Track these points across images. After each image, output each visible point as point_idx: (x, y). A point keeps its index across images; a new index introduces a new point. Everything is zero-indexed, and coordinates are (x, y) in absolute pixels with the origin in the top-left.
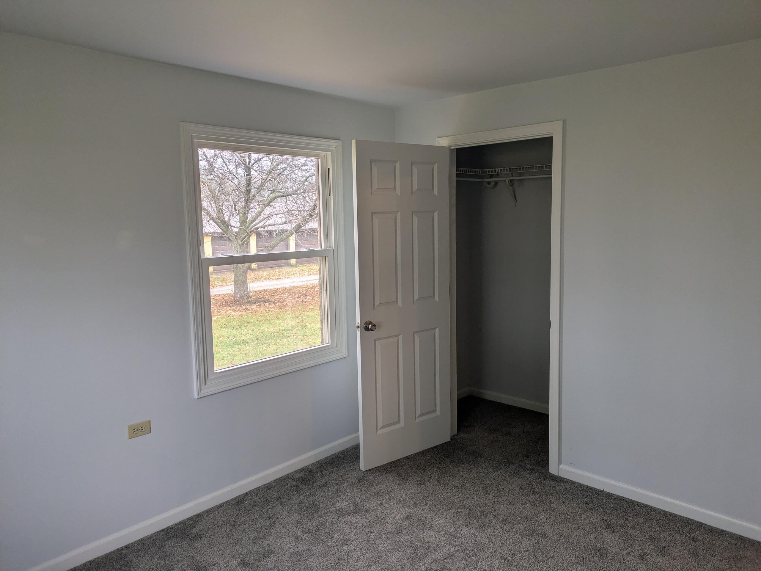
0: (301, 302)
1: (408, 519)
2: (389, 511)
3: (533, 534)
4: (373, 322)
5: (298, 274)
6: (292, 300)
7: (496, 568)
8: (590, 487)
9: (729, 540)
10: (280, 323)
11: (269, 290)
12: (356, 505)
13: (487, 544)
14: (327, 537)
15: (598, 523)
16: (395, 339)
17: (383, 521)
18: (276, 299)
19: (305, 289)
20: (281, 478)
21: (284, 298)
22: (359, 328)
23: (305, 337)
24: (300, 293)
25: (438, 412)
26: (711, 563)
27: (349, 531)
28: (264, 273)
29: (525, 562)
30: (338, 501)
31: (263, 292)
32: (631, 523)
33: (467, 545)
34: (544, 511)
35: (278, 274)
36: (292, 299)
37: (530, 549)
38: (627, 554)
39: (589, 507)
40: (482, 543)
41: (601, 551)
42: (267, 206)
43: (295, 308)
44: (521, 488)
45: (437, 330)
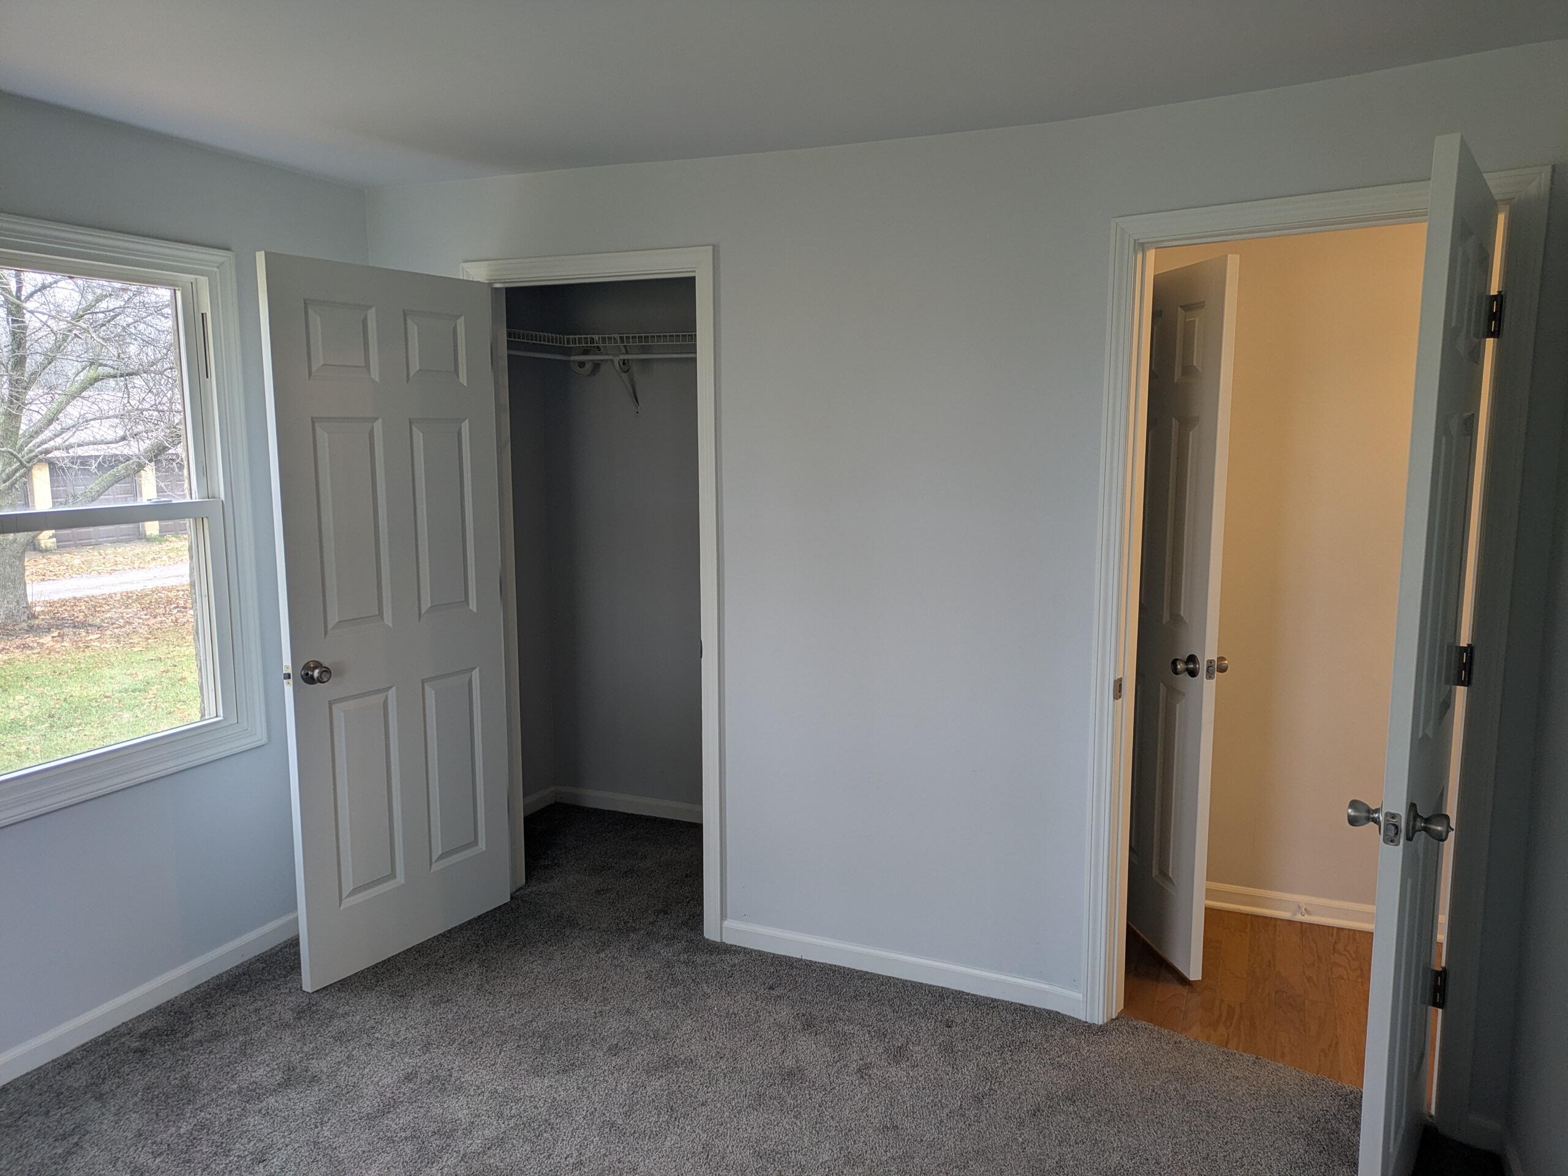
0: (172, 624)
1: (410, 1081)
2: (367, 1070)
3: (668, 1064)
4: (325, 664)
5: (167, 559)
6: (149, 619)
7: (592, 1147)
8: (779, 955)
9: (1004, 1014)
10: (114, 674)
11: (86, 599)
12: (291, 1069)
13: (577, 1101)
14: (215, 1153)
15: (789, 1023)
16: (379, 699)
17: (351, 1094)
18: (106, 618)
19: (182, 593)
20: (101, 1039)
21: (128, 616)
22: (289, 678)
23: (178, 705)
24: (169, 602)
25: (482, 845)
26: (974, 1061)
27: (270, 1131)
28: (76, 559)
29: (650, 1123)
30: (245, 1069)
31: (72, 604)
32: (847, 1012)
33: (536, 1112)
34: (692, 1016)
35: (112, 561)
36: (148, 617)
37: (662, 1095)
38: (838, 1072)
39: (775, 994)
40: (565, 1102)
41: (792, 1076)
42: (74, 398)
43: (156, 638)
44: (649, 977)
45: (476, 674)
